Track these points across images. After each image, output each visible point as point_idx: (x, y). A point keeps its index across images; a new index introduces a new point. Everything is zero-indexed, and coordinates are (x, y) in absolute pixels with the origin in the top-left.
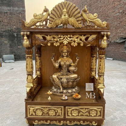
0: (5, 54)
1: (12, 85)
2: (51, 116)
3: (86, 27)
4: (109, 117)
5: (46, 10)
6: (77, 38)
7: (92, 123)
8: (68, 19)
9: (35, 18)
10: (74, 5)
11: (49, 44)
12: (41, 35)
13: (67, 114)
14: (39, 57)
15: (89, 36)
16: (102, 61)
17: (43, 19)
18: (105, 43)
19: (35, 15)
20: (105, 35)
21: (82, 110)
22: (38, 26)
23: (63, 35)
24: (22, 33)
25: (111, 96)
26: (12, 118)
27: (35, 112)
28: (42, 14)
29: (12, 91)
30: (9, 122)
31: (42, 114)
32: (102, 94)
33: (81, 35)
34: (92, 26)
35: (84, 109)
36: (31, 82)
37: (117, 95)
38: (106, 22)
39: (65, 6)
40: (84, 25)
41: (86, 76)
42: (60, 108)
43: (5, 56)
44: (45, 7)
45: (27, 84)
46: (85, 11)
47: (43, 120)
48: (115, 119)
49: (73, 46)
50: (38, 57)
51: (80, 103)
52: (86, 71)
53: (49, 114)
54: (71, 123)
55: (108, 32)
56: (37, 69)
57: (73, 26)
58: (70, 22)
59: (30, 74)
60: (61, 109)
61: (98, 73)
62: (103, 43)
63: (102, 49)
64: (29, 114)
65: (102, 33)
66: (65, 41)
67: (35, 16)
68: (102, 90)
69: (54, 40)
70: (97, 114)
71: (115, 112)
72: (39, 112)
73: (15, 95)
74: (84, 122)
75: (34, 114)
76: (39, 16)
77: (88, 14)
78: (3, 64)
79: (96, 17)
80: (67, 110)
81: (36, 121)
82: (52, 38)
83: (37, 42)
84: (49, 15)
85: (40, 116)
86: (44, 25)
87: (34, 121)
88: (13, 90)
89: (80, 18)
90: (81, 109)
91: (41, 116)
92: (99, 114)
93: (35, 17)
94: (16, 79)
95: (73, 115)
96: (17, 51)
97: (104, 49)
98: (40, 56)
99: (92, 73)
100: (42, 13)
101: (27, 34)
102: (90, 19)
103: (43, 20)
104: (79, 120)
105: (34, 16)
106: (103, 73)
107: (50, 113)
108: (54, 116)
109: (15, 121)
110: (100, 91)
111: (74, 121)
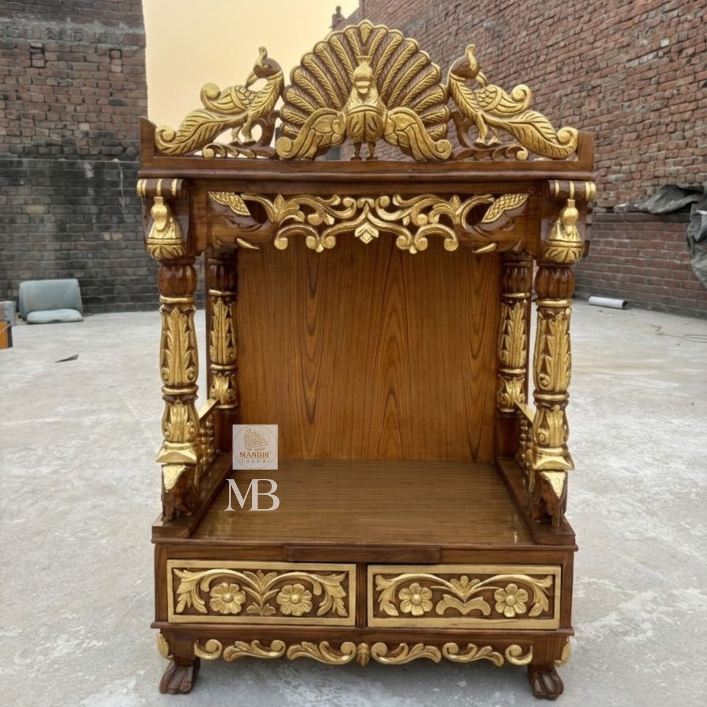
0: (28, 274)
1: (72, 451)
2: (291, 615)
3: (473, 154)
4: (597, 624)
5: (266, 70)
6: (426, 210)
7: (503, 654)
8: (380, 113)
9: (208, 108)
10: (412, 42)
11: (281, 243)
12: (238, 194)
13: (376, 604)
14: (225, 303)
15: (488, 198)
16: (557, 326)
17: (251, 113)
18: (570, 239)
19: (212, 93)
20: (568, 195)
21: (451, 585)
22: (226, 149)
23: (356, 197)
24: (142, 185)
25: (609, 511)
26: (83, 630)
27: (206, 597)
28: (248, 84)
29: (77, 483)
30: (62, 647)
31: (244, 606)
32: (558, 500)
33: (447, 197)
34: (503, 152)
35: (464, 579)
36: (187, 436)
37: (641, 501)
38: (575, 131)
39: (364, 45)
40: (462, 142)
41: (475, 403)
42: (339, 573)
43: (28, 288)
44: (263, 50)
45: (166, 448)
46: (465, 73)
47: (246, 635)
48: (626, 633)
49: (407, 251)
50: (220, 302)
51: (442, 549)
52: (475, 379)
53: (278, 607)
54: (395, 656)
55: (588, 179)
56: (213, 366)
57: (408, 151)
58: (389, 130)
59: (181, 396)
60: (341, 577)
61: (536, 392)
62: (559, 236)
63: (555, 270)
64: (176, 603)
65: (557, 186)
66: (366, 226)
67: (209, 98)
68: (555, 480)
69: (306, 222)
70: (530, 606)
71: (631, 597)
72: (228, 596)
73: (89, 503)
74: (463, 648)
75: (199, 604)
76: (228, 99)
77: (480, 86)
78: (19, 331)
79: (526, 104)
80: (375, 585)
81: (213, 643)
82: (295, 213)
83: (217, 230)
84: (281, 90)
85: (230, 614)
86: (254, 143)
87: (202, 644)
88: (81, 478)
89: (442, 111)
90: (449, 577)
91: (238, 614)
92: (541, 603)
93: (209, 103)
94: (94, 418)
95: (406, 610)
96: (95, 257)
97: (564, 266)
98: (234, 298)
99: (505, 391)
100: (244, 84)
101: (170, 191)
102: (494, 115)
103: (249, 120)
104: (438, 638)
105: (206, 97)
106: (564, 392)
107: (282, 598)
108: (304, 615)
109: (99, 644)
110: (547, 483)
111: (411, 645)
